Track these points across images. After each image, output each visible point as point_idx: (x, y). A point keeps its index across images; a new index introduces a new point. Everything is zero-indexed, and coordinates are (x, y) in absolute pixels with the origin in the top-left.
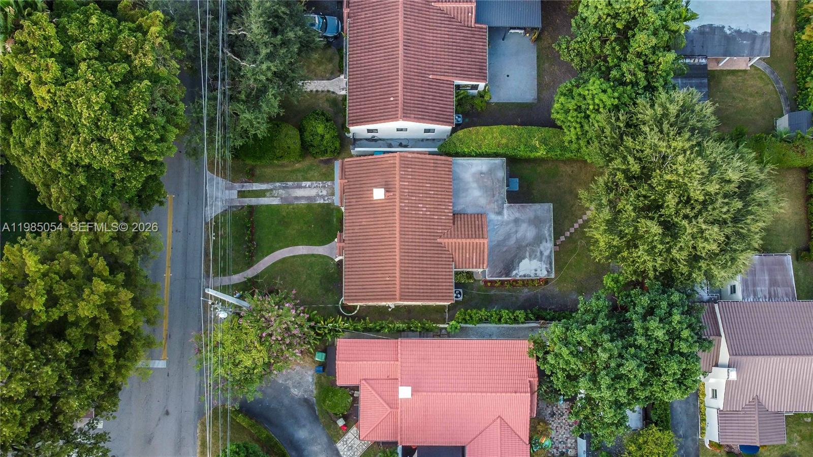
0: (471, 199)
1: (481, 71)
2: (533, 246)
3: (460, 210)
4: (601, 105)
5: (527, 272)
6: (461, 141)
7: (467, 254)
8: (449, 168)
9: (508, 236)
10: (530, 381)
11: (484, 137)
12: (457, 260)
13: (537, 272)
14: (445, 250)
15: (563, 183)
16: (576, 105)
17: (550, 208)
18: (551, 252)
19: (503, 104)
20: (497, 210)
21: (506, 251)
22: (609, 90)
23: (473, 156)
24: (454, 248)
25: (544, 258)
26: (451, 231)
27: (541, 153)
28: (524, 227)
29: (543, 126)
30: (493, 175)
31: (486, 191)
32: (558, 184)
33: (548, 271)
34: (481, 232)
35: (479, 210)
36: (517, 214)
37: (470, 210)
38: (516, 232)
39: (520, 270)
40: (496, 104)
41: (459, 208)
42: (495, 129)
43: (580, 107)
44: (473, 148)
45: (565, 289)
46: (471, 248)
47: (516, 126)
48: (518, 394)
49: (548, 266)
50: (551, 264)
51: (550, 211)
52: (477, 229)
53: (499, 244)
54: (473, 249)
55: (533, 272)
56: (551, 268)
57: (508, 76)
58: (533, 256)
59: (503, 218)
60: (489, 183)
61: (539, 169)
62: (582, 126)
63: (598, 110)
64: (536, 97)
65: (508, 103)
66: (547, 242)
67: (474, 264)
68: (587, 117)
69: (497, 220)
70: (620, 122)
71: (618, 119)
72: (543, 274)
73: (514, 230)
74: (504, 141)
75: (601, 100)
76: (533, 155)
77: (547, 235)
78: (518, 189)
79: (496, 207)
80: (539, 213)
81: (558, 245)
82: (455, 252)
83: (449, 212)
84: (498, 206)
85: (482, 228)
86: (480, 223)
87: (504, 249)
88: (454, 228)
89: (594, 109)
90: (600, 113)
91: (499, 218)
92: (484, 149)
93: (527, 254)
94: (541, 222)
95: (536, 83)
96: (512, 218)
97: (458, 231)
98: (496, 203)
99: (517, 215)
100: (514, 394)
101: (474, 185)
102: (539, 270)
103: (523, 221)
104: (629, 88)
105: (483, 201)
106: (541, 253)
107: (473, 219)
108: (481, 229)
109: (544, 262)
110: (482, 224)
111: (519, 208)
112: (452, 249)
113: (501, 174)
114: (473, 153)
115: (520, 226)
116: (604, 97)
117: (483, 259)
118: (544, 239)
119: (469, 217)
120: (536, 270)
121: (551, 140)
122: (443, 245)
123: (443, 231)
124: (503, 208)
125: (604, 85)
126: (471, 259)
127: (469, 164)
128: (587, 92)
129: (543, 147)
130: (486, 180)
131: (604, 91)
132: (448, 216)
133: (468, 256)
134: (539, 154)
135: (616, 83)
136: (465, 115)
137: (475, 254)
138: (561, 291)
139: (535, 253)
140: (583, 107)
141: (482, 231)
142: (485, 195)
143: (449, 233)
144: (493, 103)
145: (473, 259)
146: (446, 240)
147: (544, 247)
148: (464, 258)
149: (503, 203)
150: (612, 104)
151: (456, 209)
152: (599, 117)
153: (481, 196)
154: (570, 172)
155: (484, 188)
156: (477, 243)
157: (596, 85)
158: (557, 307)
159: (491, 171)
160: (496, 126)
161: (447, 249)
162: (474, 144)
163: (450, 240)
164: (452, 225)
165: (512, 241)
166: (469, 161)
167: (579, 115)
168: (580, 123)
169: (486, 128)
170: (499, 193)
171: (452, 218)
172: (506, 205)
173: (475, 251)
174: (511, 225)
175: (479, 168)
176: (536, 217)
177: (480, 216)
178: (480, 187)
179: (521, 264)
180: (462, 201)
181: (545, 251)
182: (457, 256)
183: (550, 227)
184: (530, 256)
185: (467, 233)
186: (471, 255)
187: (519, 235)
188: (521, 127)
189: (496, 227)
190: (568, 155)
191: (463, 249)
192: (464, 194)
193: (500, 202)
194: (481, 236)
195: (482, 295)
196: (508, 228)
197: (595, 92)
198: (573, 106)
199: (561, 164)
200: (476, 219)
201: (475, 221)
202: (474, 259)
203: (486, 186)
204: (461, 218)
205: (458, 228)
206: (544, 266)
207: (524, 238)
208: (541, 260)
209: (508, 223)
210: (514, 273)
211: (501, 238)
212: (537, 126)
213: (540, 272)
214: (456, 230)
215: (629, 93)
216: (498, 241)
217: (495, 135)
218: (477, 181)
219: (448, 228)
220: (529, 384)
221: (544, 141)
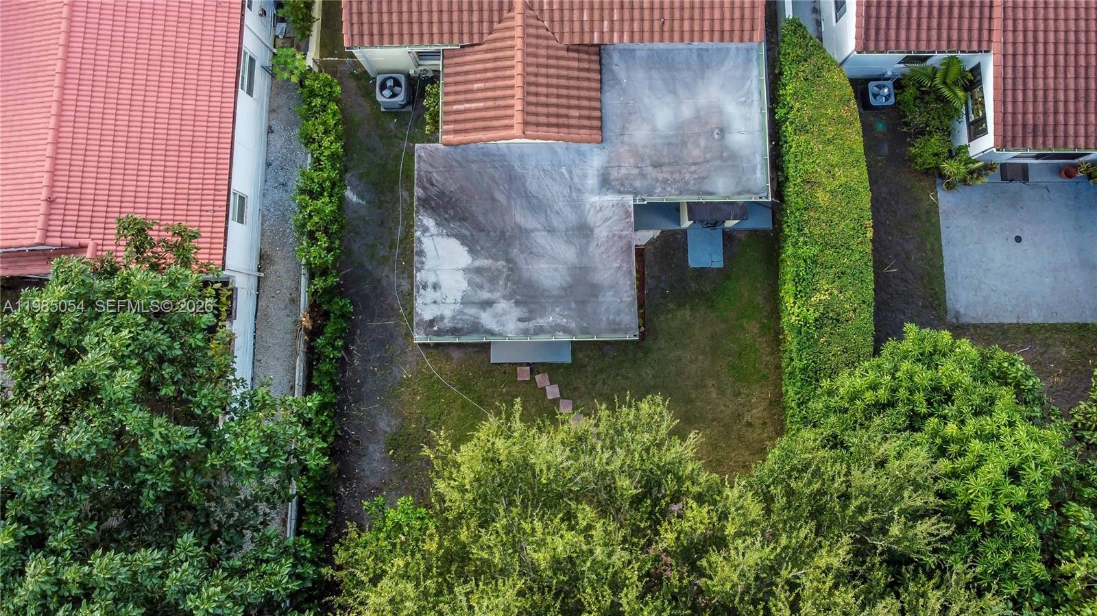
0: (647, 101)
1: (1030, 129)
2: (508, 279)
3: (612, 71)
4: (961, 463)
5: (429, 263)
6: (815, 76)
7: (481, 85)
8: (732, 31)
9: (536, 205)
10: (83, 247)
11: (830, 142)
12: (468, 58)
13: (429, 289)
14: (491, 22)
15: (714, 395)
16: (954, 387)
17: (626, 331)
18: (490, 333)
19: (937, 226)
20: (614, 174)
21: (493, 199)
22: (1020, 494)
23: (772, 112)
24: (498, 45)
25: (471, 311)
26: (547, 38)
27: (793, 311)
28: (567, 253)
29: (877, 314)
30: (718, 163)
31: (669, 144)
32: (710, 382)
33: (432, 323)
34: (543, 120)
35: (612, 126)
36: (605, 233)
37: (612, 100)
38: (551, 231)
39: (438, 240)
40: (935, 206)
41: (617, 65)
42: (858, 175)
43: (949, 399)
44: (798, 109)
45: (406, 397)
46: (499, 93)
47: (870, 235)
48: (43, 208)
49: (447, 324)
50: (454, 331)
51: (615, 331)
52: (553, 110)
53: (514, 180)
54: (495, 99)
55: (432, 279)
56: (439, 333)
57: (1018, 239)
58: (478, 279)
59: (592, 192)
60: (696, 152)
61: (752, 327)
62: (881, 407)
63: (942, 452)
64: (963, 320)
65: (938, 239)
66: (520, 320)
67: (455, 107)
68: (914, 423)
69: (585, 176)
70: (907, 528)
71: (916, 516)
72: (425, 309)
73: (556, 222)
74: (822, 198)
75: (981, 460)
76: (788, 291)
77: (541, 322)
78: (693, 263)
79: (623, 171)
80: (608, 297)
81: (533, 379)
82: (487, 51)
83: (602, 32)
84: (627, 177)
85: (557, 126)
86: (573, 122)
87: (501, 197)
88: (558, 49)
89: (946, 441)
90: (935, 458)
91: (592, 181)
92: (794, 141)
93: (484, 262)
94: (582, 303)
95: (1006, 321)
96: (592, 218)
97: (548, 57)
98: (636, 171)
99: (602, 233)
100: (44, 194)
101: (687, 111)
102: (437, 295)
103: (582, 252)
104: (1039, 569)
105: (640, 134)
106: (487, 304)
107: (585, 103)
108: (553, 120)
109: (461, 312)
110: (568, 126)
111: (620, 237)
112: (495, 40)
113: (722, 188)
114: (781, 112)
115: (568, 242)
116: (993, 470)
117: (466, 131)
118: (531, 311)
119: (593, 94)
120: (435, 287)
121: (836, 338)
122: (506, 14)
123: (546, 16)
124: (620, 192)
125: (1037, 475)
126: (469, 96)
127: (748, 94)
128: (1004, 417)
129: (812, 315)
130: (703, 142)
131: (1014, 474)
132: (592, 32)
133: (476, 86)
134: (789, 300)
135: (1048, 524)
136: (896, 113)
137: (481, 105)
138: (401, 384)
139: (487, 285)
140: (948, 410)
141: (549, 125)
142: (659, 141)
143: (542, 32)
144: (935, 196)
145: (468, 101)
146: (519, 20)
147: (505, 313)
148: (471, 77)
149: (635, 193)
150: (968, 505)
151: (616, 57)
152: (920, 455)
153: (654, 129)
154: (747, 418)
155: (680, 138)
156: (512, 107)
157: (1030, 448)
158: (355, 371)
159: (729, 159)
160: (866, 175)
161: (496, 26)
162: (807, 111)
163: (518, 32)
164: (567, 40)
165: (521, 217)
166: (756, 97)
167: (919, 397)
168: (891, 404)
169: (860, 149)
170: (665, 181)
171: (587, 41)
172: (629, 200)
173: (490, 104)
174: (572, 217)
175: (738, 125)
176: (595, 290)
177: (596, 123)
178: (680, 127)
179: (454, 243)
180: (640, 75)
181: (496, 316)
182: (479, 57)
183: (566, 330)
184: (479, 271)
185: (542, 80)
186: (479, 95)
187: (541, 238)
188: (868, 248)
189: (564, 170)
190: (791, 394)
191: (495, 69)
192: (659, 83)
193: (638, 184)
194: (532, 119)
195: (397, 166)
196: (561, 205)
197: (1008, 443)
198: (949, 377)
199: (769, 392)
200: (585, 113)
201: (579, 107)
202: (467, 106)
203: (684, 144)
204: (588, 70)
205: (558, 58)
206: (448, 312)
207: (533, 253)
208: (465, 302)
209: (576, 205)
210: (429, 222)
211: (532, 187)
212: (876, 298)
213: (429, 300)
214: (551, 52)
215: (1020, 568)
216: (522, 178)
217: (838, 172)
218: (698, 118)
219: (557, 29)
220: (75, 243)
221: (829, 318)
